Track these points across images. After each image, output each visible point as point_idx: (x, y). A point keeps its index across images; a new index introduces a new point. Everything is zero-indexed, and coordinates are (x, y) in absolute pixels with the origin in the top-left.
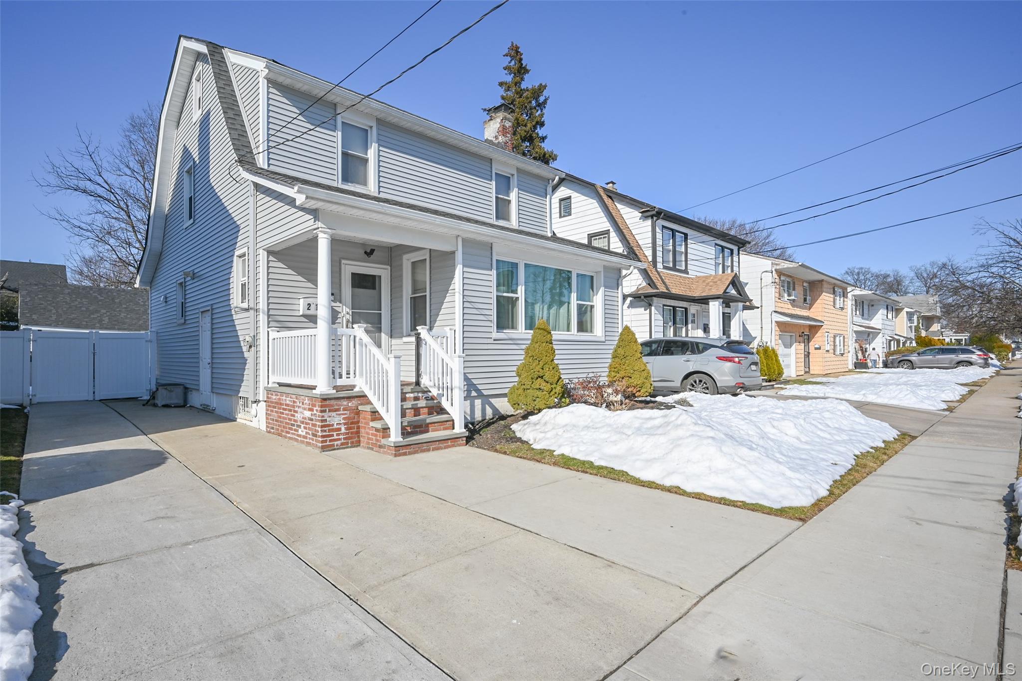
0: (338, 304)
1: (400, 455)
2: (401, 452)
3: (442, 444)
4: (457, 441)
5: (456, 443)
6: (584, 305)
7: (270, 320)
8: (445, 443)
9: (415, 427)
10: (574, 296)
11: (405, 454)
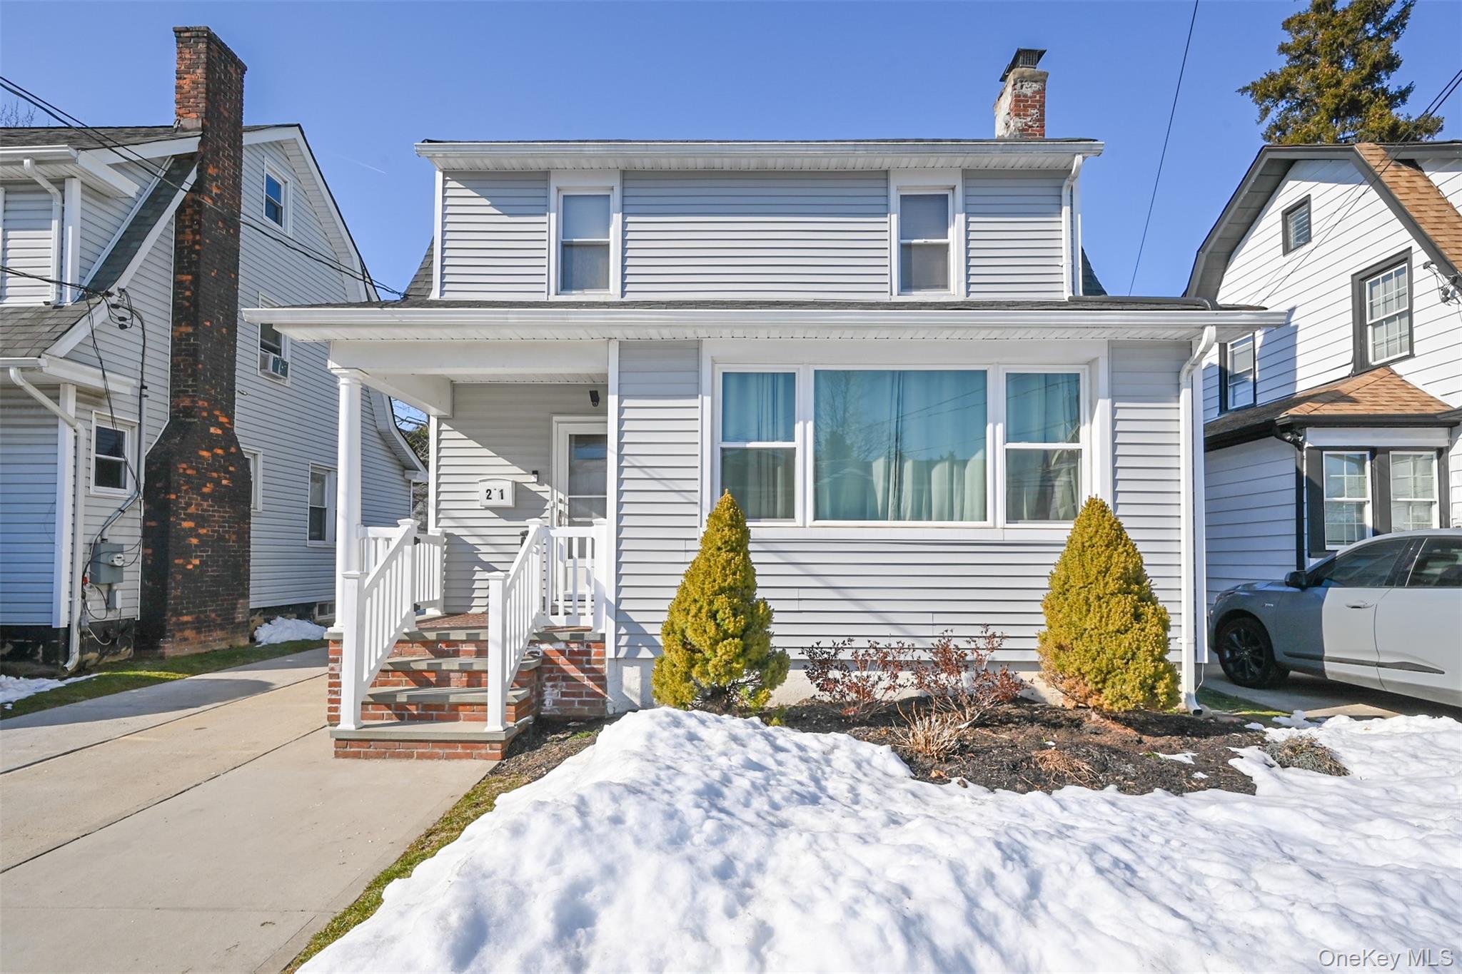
0: (547, 487)
1: (346, 756)
2: (348, 749)
3: (440, 748)
4: (478, 749)
5: (475, 752)
6: (1055, 451)
7: (440, 516)
8: (450, 748)
9: (427, 707)
10: (996, 433)
11: (356, 756)
